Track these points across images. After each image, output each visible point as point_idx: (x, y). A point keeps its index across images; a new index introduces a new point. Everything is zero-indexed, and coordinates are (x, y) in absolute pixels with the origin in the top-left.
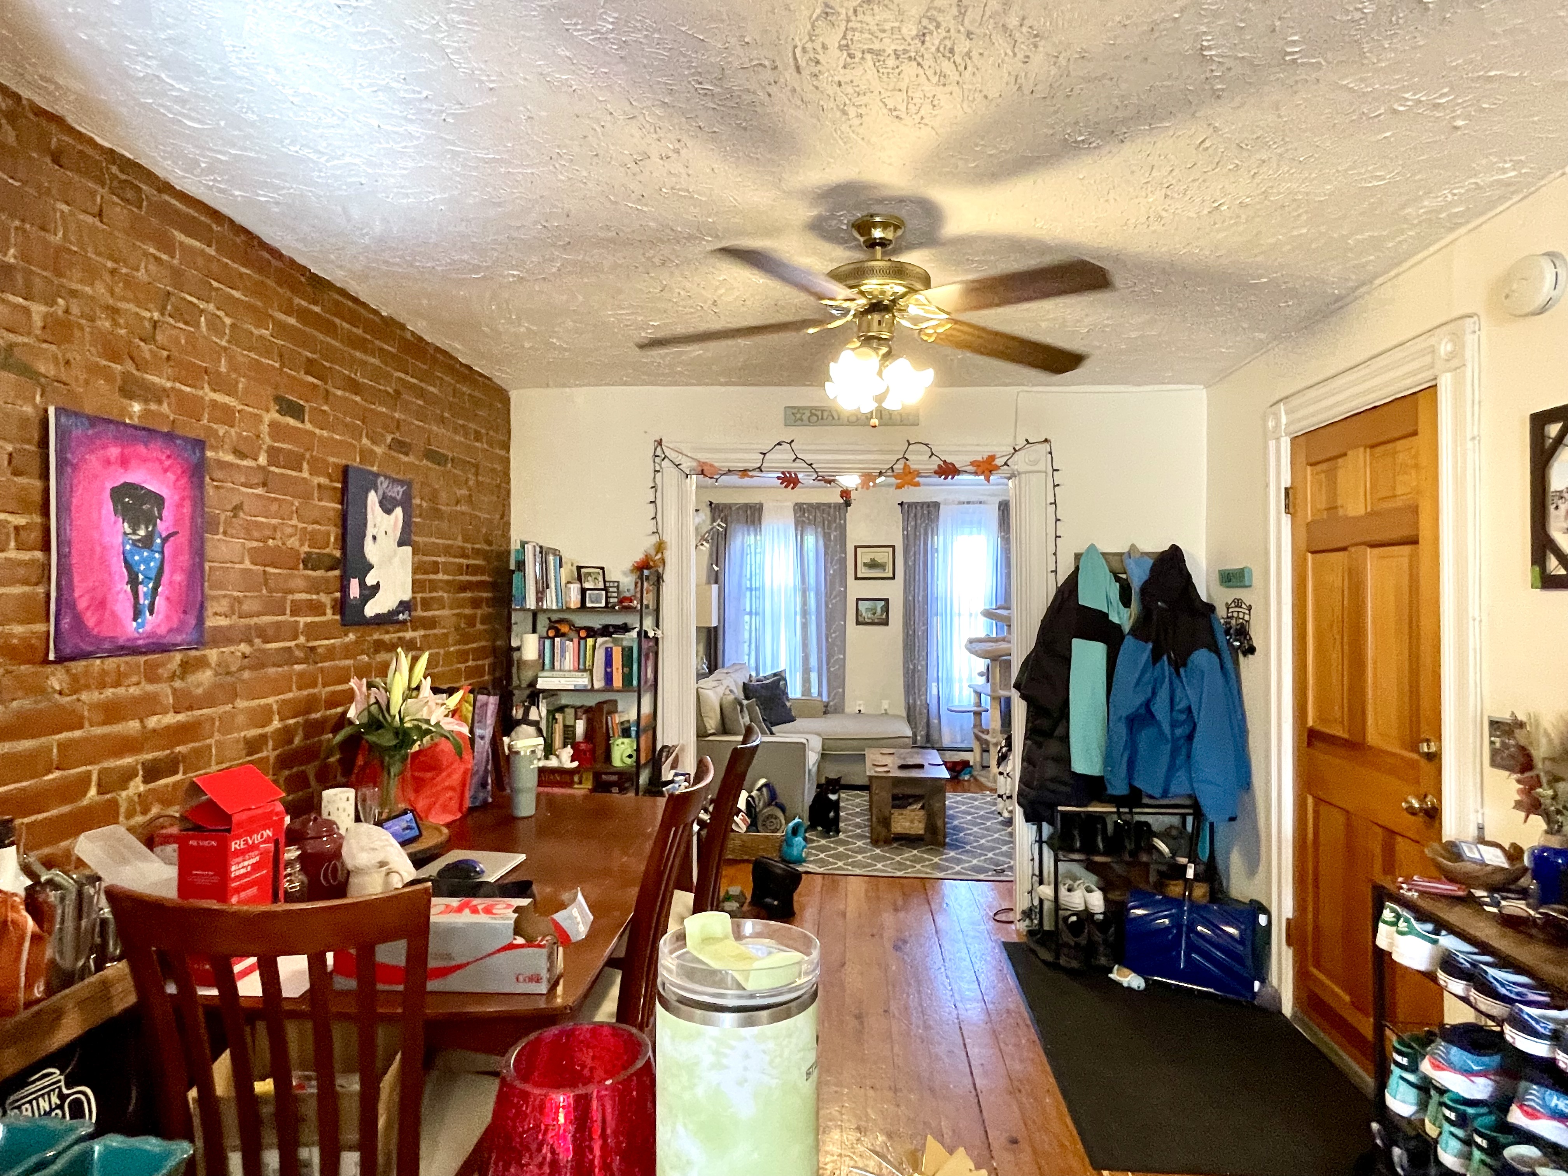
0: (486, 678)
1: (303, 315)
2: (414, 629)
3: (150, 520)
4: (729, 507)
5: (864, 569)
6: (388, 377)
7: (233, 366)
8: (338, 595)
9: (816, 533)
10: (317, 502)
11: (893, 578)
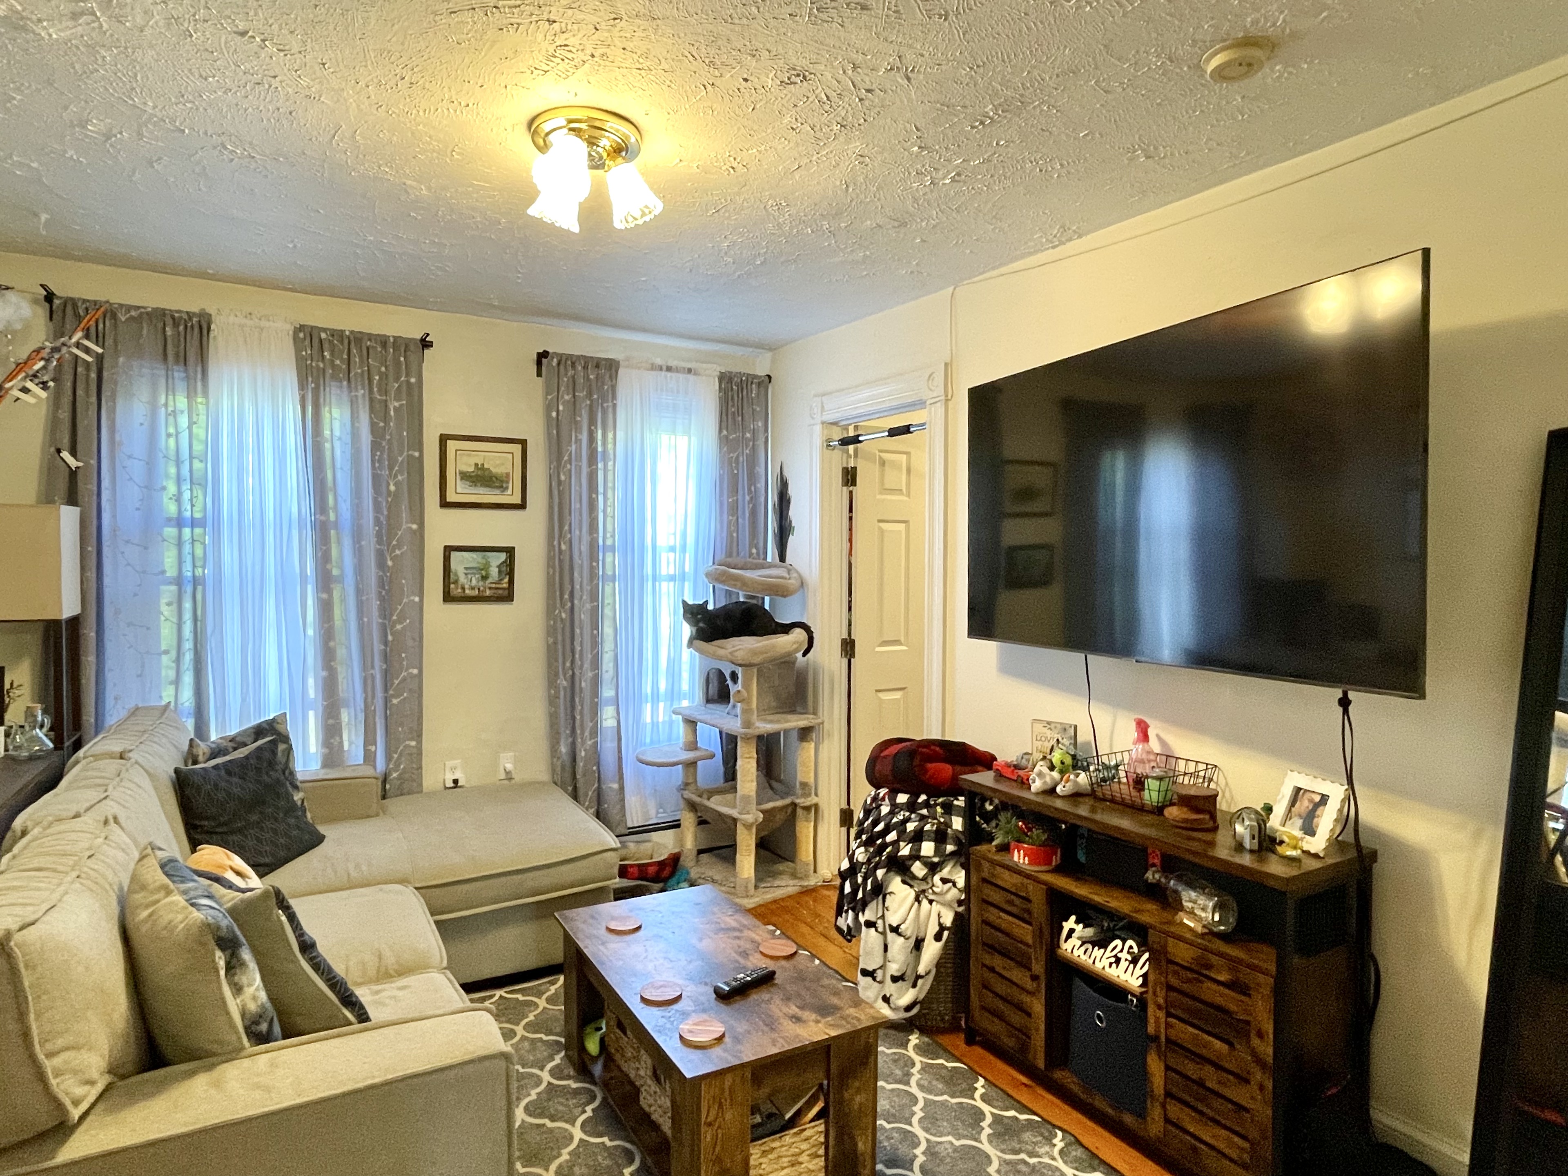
4: (111, 312)
5: (462, 487)
9: (353, 402)
11: (522, 506)
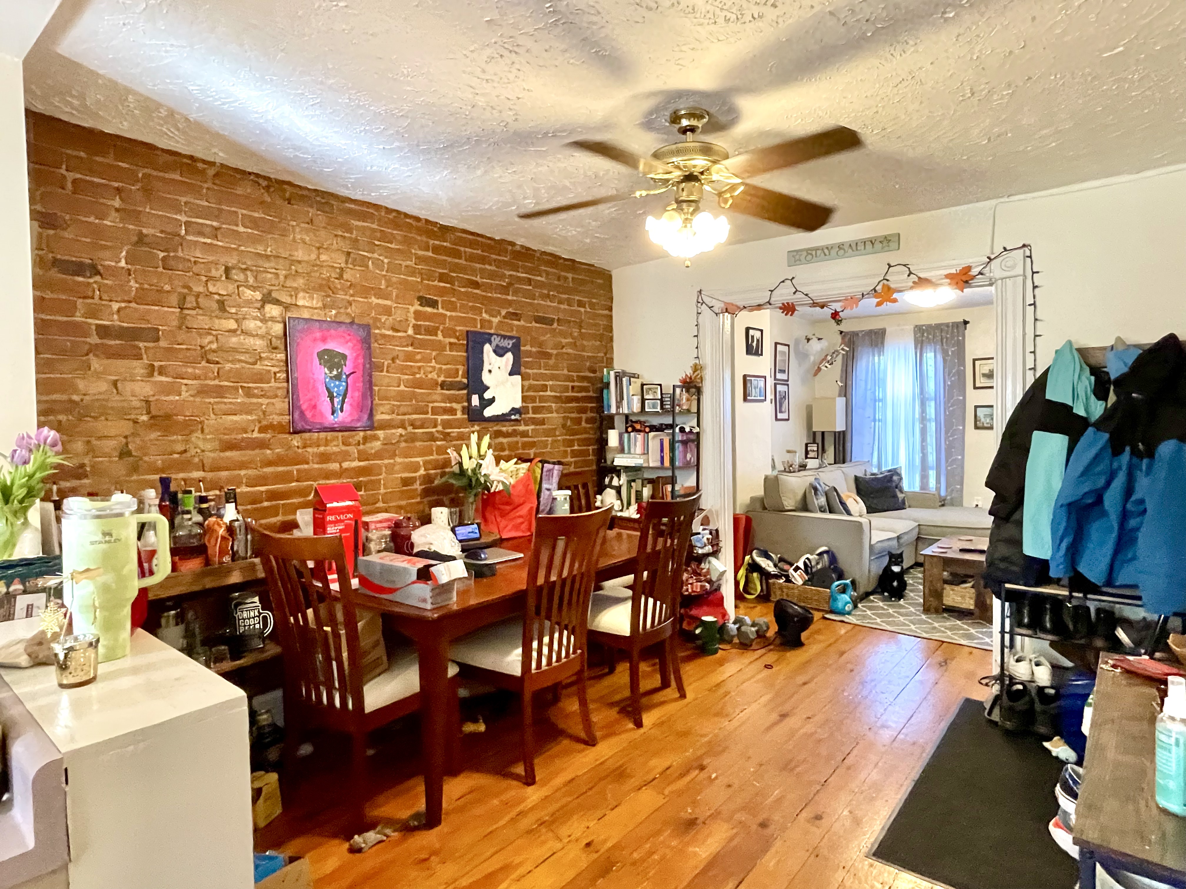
0: (591, 458)
1: (436, 250)
2: (526, 425)
3: (339, 366)
5: (983, 380)
6: (502, 277)
7: (389, 284)
8: (466, 404)
9: (935, 350)
10: (449, 353)
